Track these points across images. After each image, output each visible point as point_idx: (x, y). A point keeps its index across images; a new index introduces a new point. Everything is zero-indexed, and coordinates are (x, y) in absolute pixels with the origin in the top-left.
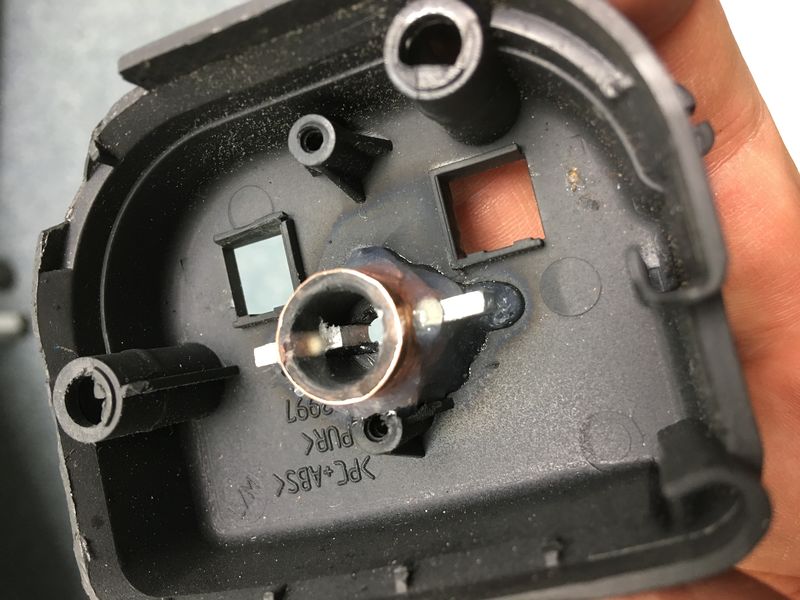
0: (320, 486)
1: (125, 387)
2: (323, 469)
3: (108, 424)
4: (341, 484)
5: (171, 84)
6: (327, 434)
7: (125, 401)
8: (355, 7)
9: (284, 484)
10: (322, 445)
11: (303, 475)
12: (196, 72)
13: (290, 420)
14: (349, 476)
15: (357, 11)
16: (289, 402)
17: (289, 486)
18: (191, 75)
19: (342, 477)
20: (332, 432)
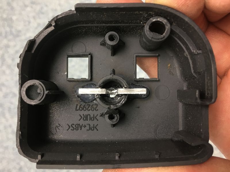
0: (81, 130)
1: (48, 91)
2: (83, 125)
3: (40, 100)
4: (87, 130)
5: (83, 13)
6: (87, 116)
7: (46, 95)
8: (141, 12)
9: (70, 127)
10: (85, 119)
11: (77, 126)
12: (92, 13)
13: (76, 110)
14: (90, 129)
15: (141, 13)
16: (77, 105)
17: (71, 128)
18: (90, 13)
19: (88, 128)
20: (88, 116)
